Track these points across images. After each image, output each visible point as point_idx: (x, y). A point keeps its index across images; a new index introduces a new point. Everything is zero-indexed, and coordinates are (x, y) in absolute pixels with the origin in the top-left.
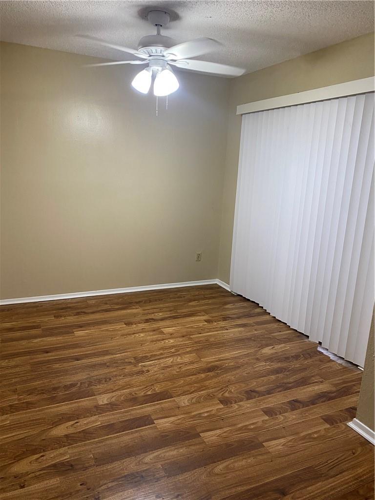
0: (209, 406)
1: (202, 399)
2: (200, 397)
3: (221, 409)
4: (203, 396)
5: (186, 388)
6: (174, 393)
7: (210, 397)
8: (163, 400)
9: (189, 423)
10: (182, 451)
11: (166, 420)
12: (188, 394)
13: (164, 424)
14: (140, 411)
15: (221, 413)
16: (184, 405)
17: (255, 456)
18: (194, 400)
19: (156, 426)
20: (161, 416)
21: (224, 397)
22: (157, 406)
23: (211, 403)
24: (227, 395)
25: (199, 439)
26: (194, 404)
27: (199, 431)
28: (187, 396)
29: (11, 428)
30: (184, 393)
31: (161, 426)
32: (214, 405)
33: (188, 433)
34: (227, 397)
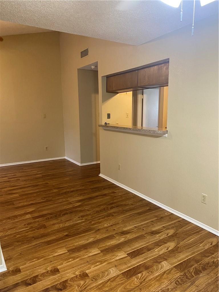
0: (95, 270)
1: (101, 275)
2: (102, 277)
3: (88, 269)
4: (101, 278)
5: (114, 284)
6: (122, 278)
7: (95, 278)
8: (128, 270)
9: (108, 257)
10: (109, 244)
11: (121, 257)
12: (112, 278)
13: (121, 255)
14: (138, 260)
15: (88, 266)
16: (113, 268)
17: (74, 246)
18: (106, 273)
19: (125, 253)
20: (125, 259)
21: (84, 280)
22: (129, 265)
23: (94, 273)
24: (82, 282)
25: (101, 250)
26: (106, 271)
27: (102, 253)
28: (112, 277)
29: (196, 243)
30: (114, 278)
31: (123, 253)
32: (93, 272)
33: (107, 252)
34: (82, 280)
